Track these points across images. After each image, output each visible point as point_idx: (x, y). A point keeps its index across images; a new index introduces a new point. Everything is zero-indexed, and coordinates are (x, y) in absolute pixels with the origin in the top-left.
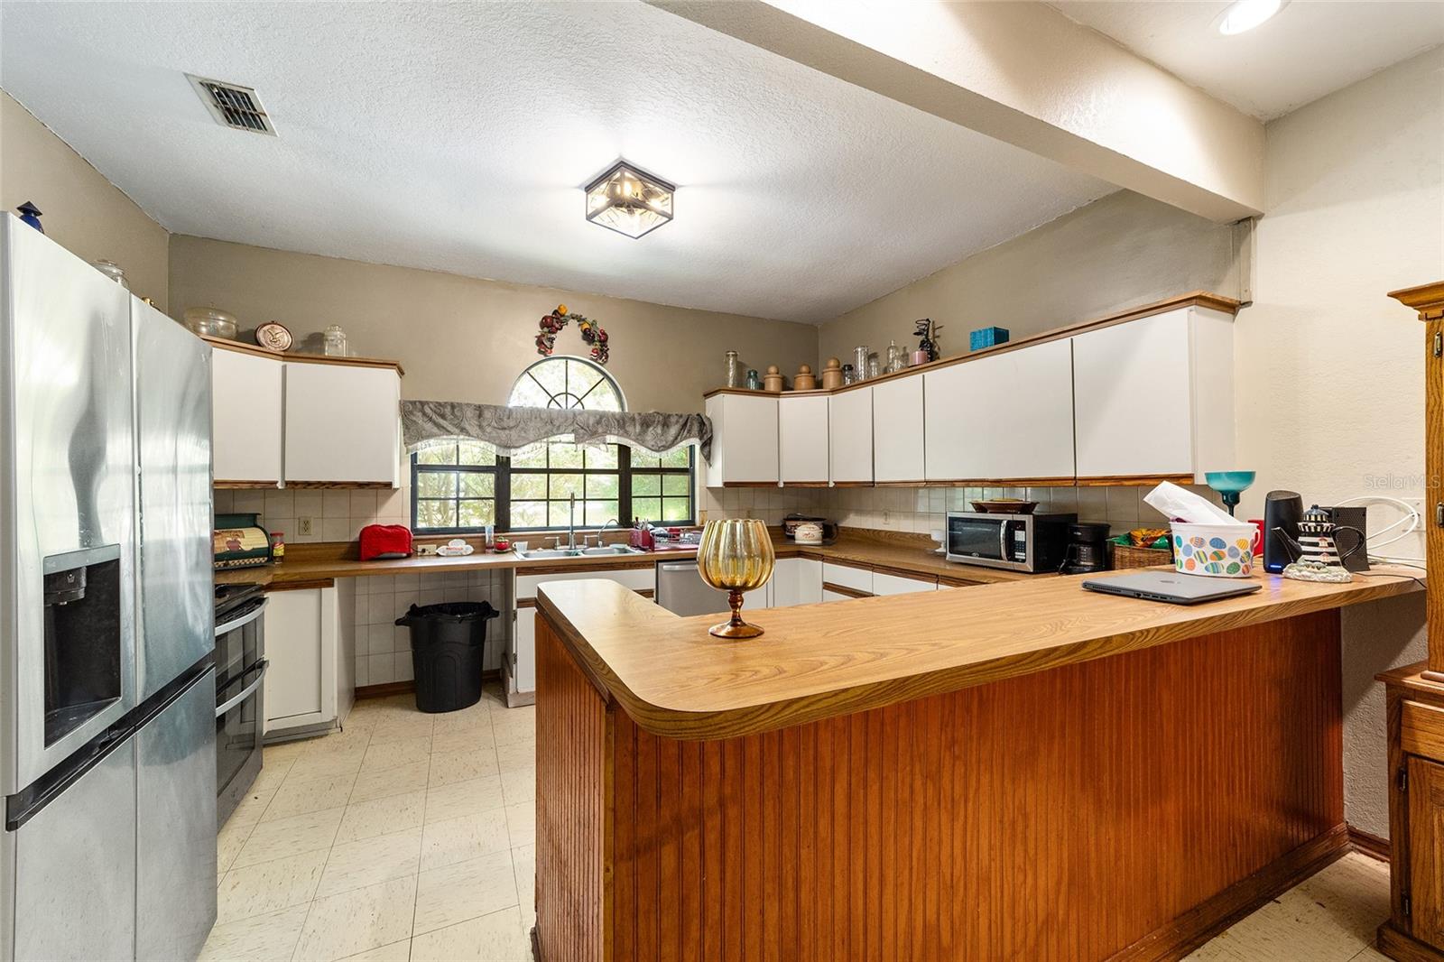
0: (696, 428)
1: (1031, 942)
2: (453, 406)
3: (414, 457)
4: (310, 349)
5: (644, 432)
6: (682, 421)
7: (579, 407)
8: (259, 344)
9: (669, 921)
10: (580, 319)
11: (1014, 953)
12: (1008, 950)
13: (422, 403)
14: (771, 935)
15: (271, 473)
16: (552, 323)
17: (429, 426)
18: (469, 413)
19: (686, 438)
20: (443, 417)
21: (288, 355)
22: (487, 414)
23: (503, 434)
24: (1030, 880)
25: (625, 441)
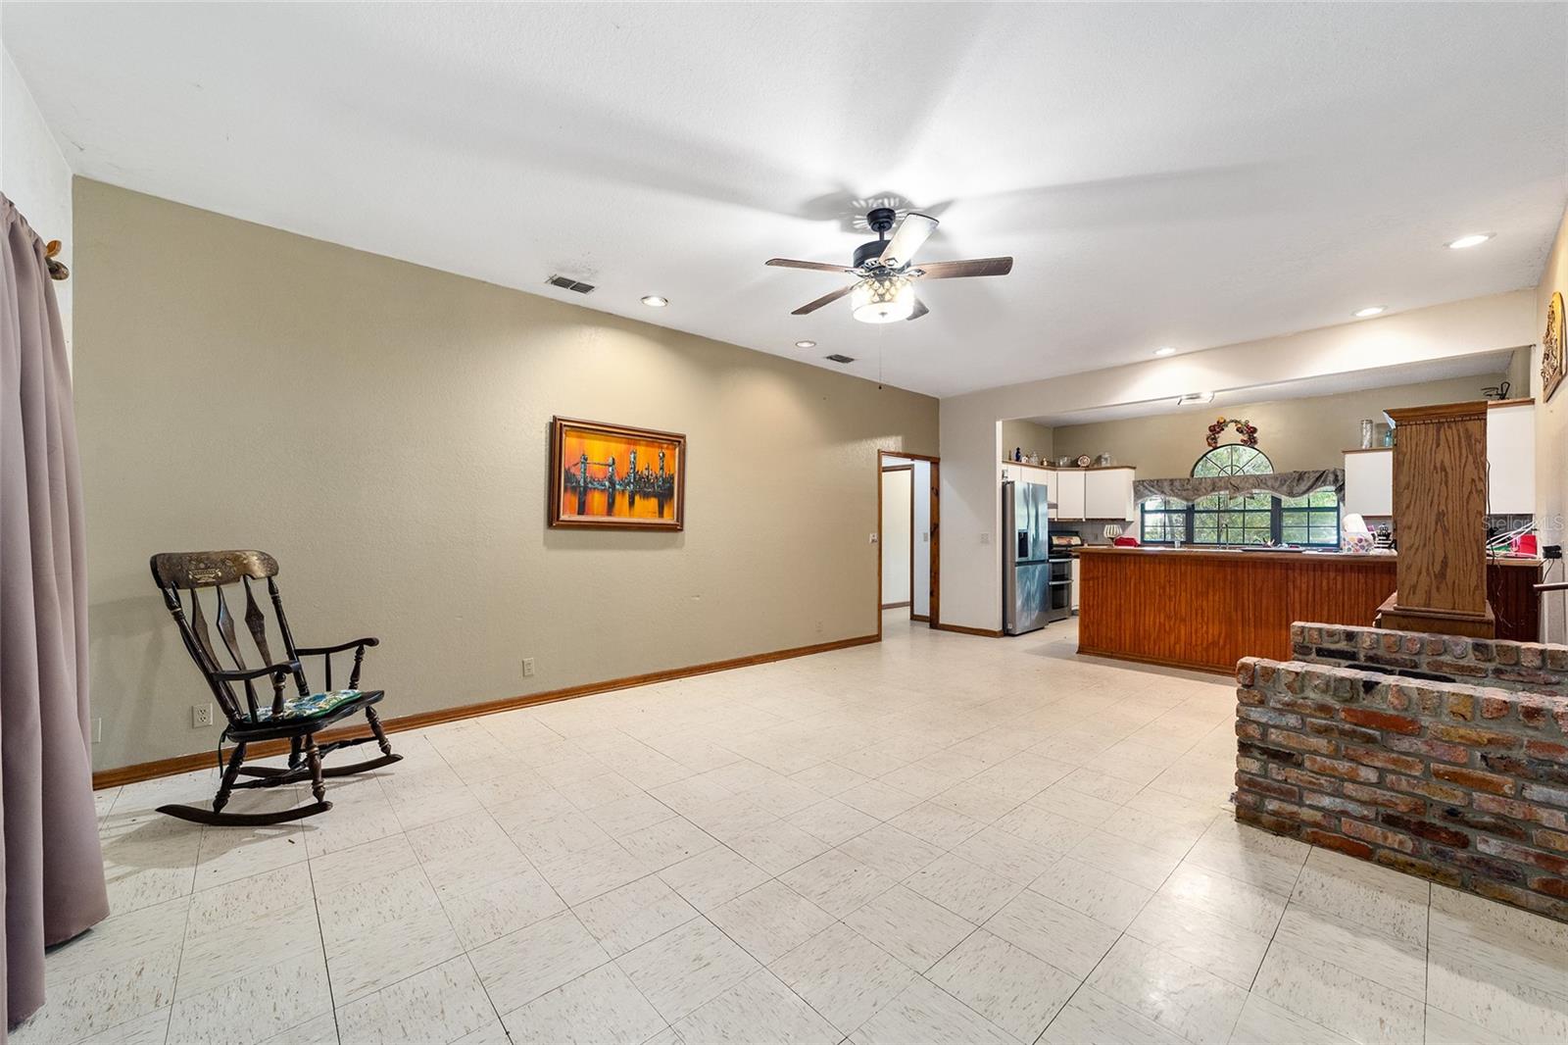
0: (1331, 478)
1: (1205, 645)
2: (1158, 481)
3: (1143, 506)
4: (1096, 464)
5: (1282, 485)
6: (1318, 475)
7: (1240, 473)
8: (1079, 466)
9: (1091, 594)
10: (1236, 422)
11: (1196, 645)
12: (1194, 643)
13: (1143, 481)
14: (1113, 606)
15: (1081, 516)
16: (1217, 429)
17: (1146, 492)
18: (1166, 484)
19: (1320, 486)
20: (1153, 487)
21: (1087, 468)
22: (1177, 484)
23: (1184, 493)
24: (1205, 627)
25: (1277, 495)
